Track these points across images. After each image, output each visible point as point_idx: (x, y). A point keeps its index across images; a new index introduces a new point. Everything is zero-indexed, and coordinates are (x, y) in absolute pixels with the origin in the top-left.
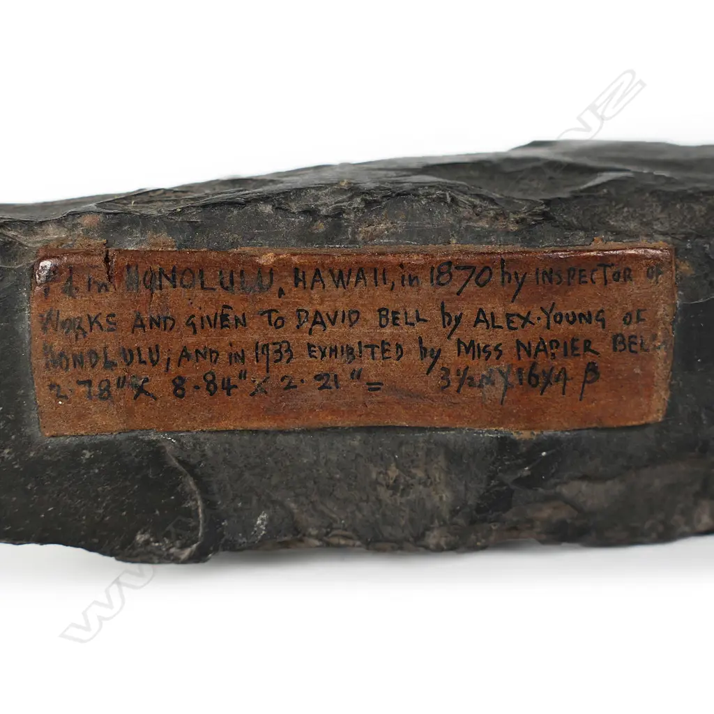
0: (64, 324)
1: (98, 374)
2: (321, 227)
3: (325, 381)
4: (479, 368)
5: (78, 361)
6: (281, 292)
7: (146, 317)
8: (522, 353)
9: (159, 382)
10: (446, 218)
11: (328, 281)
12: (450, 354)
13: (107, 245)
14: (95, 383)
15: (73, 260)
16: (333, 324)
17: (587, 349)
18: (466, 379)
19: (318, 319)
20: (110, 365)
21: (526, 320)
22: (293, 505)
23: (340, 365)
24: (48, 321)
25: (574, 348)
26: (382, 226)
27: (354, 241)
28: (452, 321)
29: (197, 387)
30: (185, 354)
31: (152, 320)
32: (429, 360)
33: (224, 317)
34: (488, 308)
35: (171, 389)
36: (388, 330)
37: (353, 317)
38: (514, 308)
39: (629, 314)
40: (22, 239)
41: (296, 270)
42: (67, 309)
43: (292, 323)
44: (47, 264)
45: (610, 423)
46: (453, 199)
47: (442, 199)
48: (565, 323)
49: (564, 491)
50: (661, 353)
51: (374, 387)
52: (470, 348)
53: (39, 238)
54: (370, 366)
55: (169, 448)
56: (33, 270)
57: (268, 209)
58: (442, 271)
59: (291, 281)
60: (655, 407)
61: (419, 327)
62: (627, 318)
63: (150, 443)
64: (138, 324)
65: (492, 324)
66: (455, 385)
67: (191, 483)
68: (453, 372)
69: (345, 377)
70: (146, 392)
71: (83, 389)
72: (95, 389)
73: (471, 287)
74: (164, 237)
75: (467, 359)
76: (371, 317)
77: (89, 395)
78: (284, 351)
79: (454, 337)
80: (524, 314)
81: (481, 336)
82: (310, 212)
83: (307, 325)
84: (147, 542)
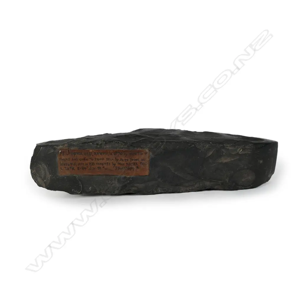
0: (62, 159)
1: (67, 166)
2: (98, 146)
3: (99, 168)
4: (121, 167)
5: (64, 165)
6: (93, 156)
7: (74, 159)
8: (127, 165)
9: (76, 168)
10: (117, 145)
11: (99, 154)
12: (117, 165)
13: (69, 148)
14: (67, 168)
15: (64, 151)
16: (100, 160)
17: (136, 164)
18: (119, 168)
19: (98, 159)
20: (69, 165)
21: (128, 160)
22: (95, 186)
23: (101, 166)
24: (60, 159)
25: (135, 164)
26: (108, 146)
27: (103, 148)
28: (117, 160)
29: (81, 169)
30: (79, 164)
31: (75, 159)
32: (114, 165)
33: (85, 159)
34: (122, 158)
35: (77, 169)
36: (108, 161)
37: (103, 159)
38: (126, 158)
39: (142, 159)
40: (57, 147)
41: (95, 153)
42: (63, 157)
43: (94, 160)
44: (60, 151)
45: (140, 175)
46: (118, 143)
47: (116, 142)
48: (133, 161)
49: (135, 185)
50: (147, 165)
51: (106, 169)
52: (120, 164)
53: (59, 147)
54: (105, 166)
55: (77, 177)
56: (58, 152)
57: (91, 144)
58: (115, 153)
59: (94, 154)
60: (147, 173)
61: (112, 161)
62: (142, 160)
63: (74, 176)
64: (73, 160)
65: (123, 160)
66: (118, 169)
67: (80, 182)
68: (117, 167)
69: (102, 168)
70: (74, 169)
71: (65, 168)
72: (67, 169)
73: (120, 155)
74: (76, 148)
75: (119, 165)
76: (105, 159)
77: (66, 170)
78: (93, 164)
79: (117, 162)
80: (127, 159)
81: (121, 162)
82: (97, 144)
83: (97, 160)
84: (74, 191)
